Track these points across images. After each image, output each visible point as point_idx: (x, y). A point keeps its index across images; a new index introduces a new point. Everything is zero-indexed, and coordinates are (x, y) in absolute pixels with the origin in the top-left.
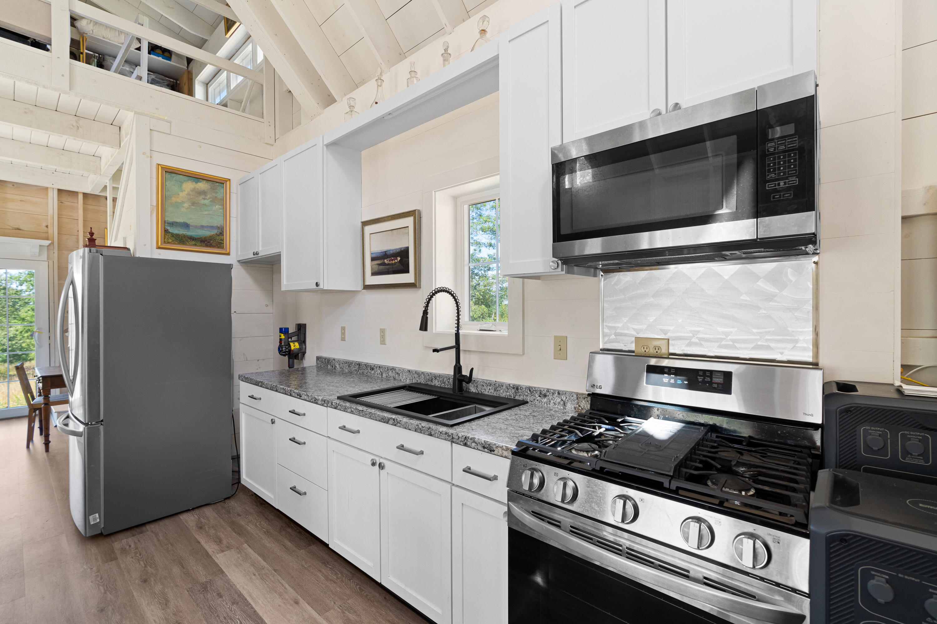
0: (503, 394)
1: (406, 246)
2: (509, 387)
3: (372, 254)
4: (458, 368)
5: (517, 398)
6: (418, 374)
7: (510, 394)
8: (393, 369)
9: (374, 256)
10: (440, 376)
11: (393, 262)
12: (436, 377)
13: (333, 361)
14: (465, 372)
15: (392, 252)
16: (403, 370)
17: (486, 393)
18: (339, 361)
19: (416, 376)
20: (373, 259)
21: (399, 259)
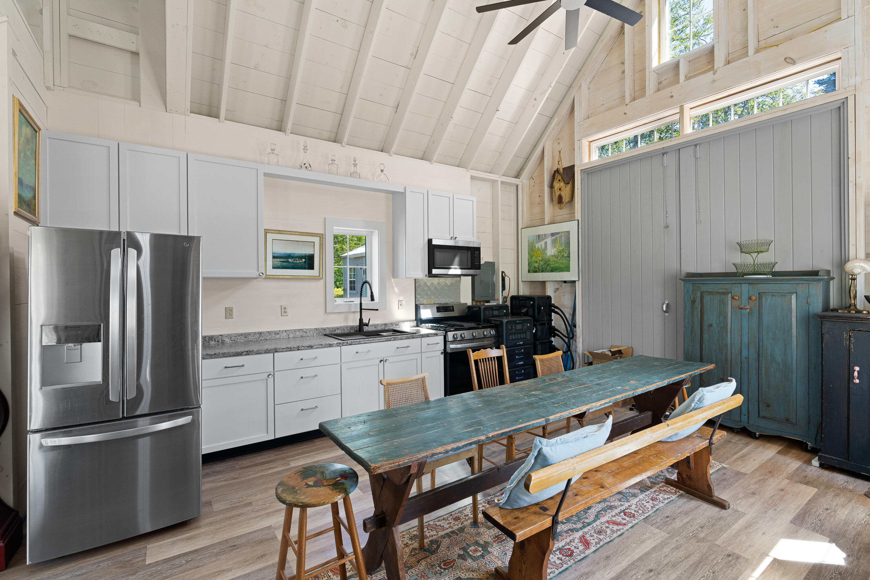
0: (379, 328)
1: (313, 253)
2: (381, 325)
3: (273, 253)
4: (361, 320)
5: (386, 328)
6: (324, 329)
7: (383, 328)
8: (300, 330)
9: (274, 255)
10: (341, 327)
11: (298, 261)
12: (338, 329)
13: (221, 337)
14: (365, 321)
15: (296, 255)
16: (310, 330)
17: (371, 330)
18: (230, 336)
19: (322, 331)
20: (274, 257)
21: (304, 260)
